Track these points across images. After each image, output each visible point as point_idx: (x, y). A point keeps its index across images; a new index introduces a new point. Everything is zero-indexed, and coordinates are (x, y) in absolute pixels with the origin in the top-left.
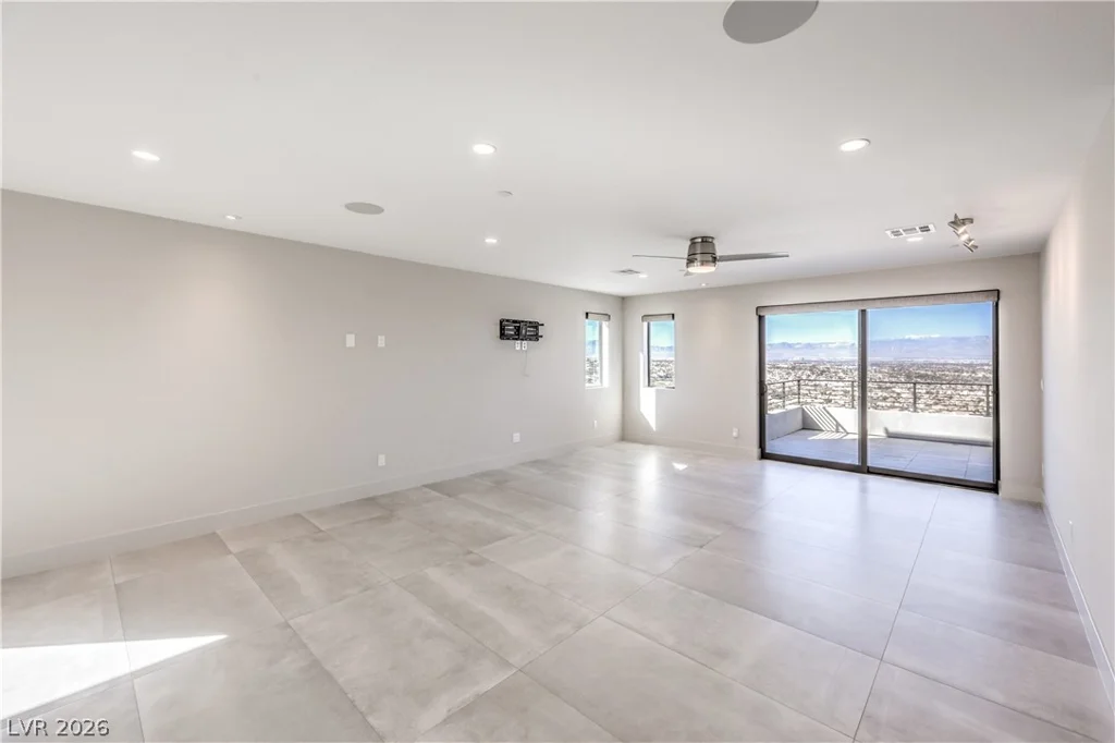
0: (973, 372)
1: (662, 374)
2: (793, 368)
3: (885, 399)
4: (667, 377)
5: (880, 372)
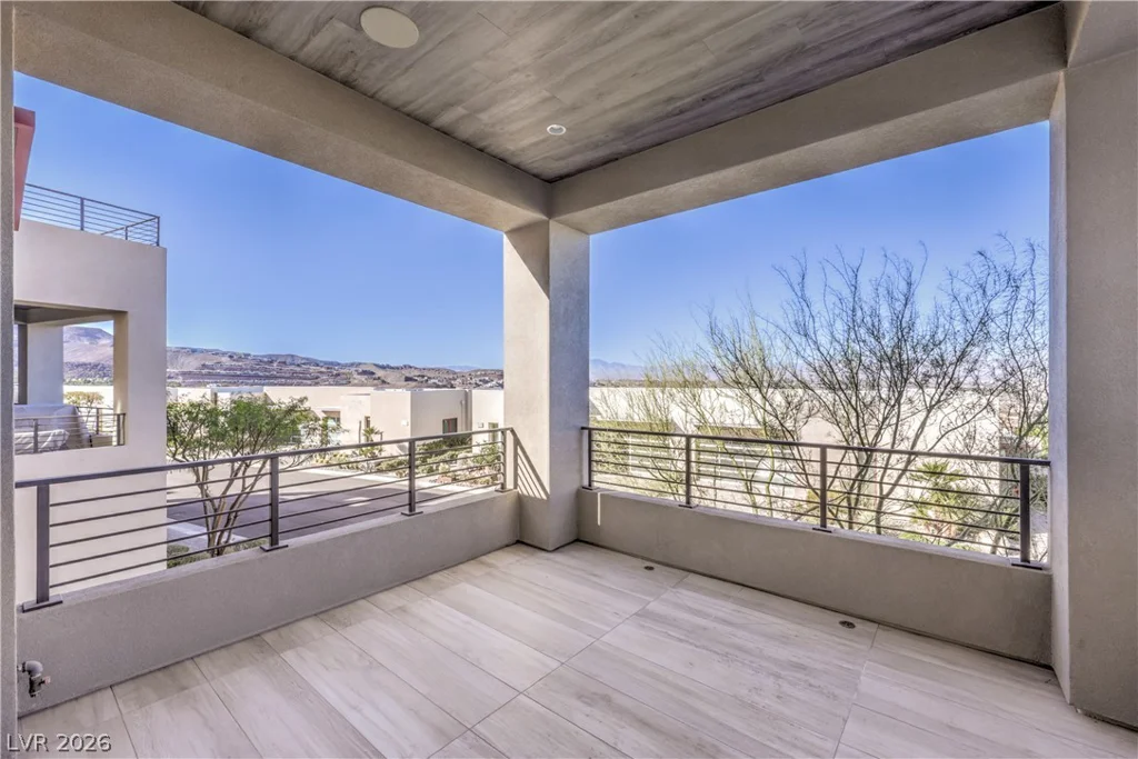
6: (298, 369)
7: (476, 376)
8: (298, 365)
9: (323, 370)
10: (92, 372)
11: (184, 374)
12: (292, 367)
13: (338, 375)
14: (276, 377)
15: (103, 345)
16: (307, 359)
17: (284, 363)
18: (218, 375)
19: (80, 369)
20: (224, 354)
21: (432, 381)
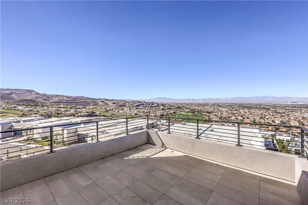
0: (260, 106)
1: (177, 107)
2: (213, 105)
3: (237, 113)
4: (178, 108)
5: (236, 106)
6: (84, 101)
7: (132, 102)
8: (85, 100)
9: (91, 101)
10: (31, 102)
11: (54, 102)
12: (83, 100)
13: (95, 102)
14: (79, 103)
15: (33, 94)
16: (87, 97)
17: (81, 99)
18: (64, 102)
19: (27, 101)
20: (65, 96)
21: (120, 104)
